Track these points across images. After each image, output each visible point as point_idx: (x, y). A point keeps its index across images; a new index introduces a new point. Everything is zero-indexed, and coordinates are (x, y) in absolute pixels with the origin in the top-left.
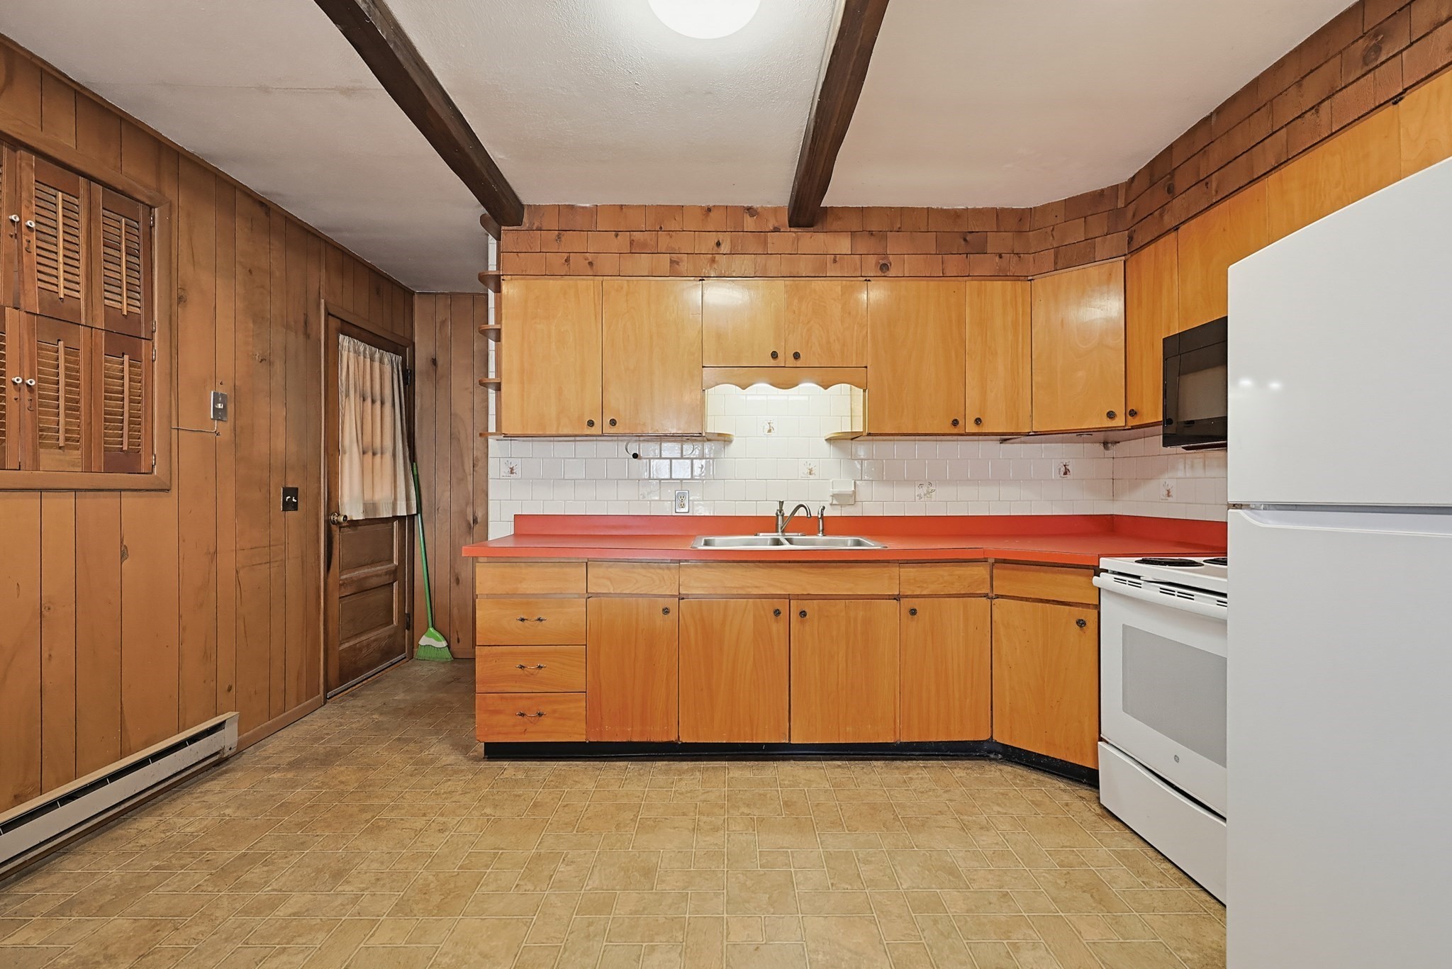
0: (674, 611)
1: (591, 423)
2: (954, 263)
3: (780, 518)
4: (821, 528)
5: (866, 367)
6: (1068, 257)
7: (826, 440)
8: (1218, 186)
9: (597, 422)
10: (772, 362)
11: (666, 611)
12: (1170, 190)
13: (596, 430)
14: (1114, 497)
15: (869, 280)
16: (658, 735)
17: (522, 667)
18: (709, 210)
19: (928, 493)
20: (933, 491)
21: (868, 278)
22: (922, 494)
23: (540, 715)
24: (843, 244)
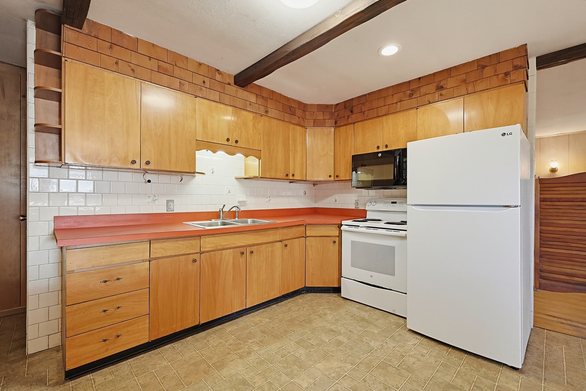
0: (198, 260)
1: (134, 162)
2: (287, 117)
3: (221, 212)
4: (237, 216)
5: (261, 150)
6: (317, 124)
7: (236, 178)
8: (367, 115)
9: (138, 161)
10: (226, 143)
11: (195, 261)
12: (352, 112)
13: (136, 166)
14: (316, 202)
15: (262, 116)
16: (189, 324)
17: (105, 311)
18: (200, 64)
19: (269, 200)
20: (271, 200)
21: (262, 115)
22: (267, 201)
23: (118, 336)
24: (253, 98)
